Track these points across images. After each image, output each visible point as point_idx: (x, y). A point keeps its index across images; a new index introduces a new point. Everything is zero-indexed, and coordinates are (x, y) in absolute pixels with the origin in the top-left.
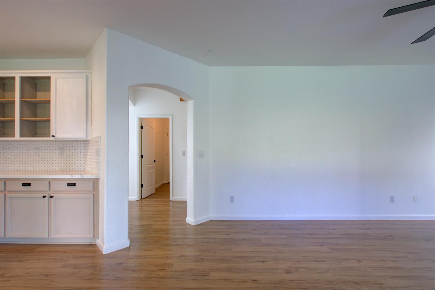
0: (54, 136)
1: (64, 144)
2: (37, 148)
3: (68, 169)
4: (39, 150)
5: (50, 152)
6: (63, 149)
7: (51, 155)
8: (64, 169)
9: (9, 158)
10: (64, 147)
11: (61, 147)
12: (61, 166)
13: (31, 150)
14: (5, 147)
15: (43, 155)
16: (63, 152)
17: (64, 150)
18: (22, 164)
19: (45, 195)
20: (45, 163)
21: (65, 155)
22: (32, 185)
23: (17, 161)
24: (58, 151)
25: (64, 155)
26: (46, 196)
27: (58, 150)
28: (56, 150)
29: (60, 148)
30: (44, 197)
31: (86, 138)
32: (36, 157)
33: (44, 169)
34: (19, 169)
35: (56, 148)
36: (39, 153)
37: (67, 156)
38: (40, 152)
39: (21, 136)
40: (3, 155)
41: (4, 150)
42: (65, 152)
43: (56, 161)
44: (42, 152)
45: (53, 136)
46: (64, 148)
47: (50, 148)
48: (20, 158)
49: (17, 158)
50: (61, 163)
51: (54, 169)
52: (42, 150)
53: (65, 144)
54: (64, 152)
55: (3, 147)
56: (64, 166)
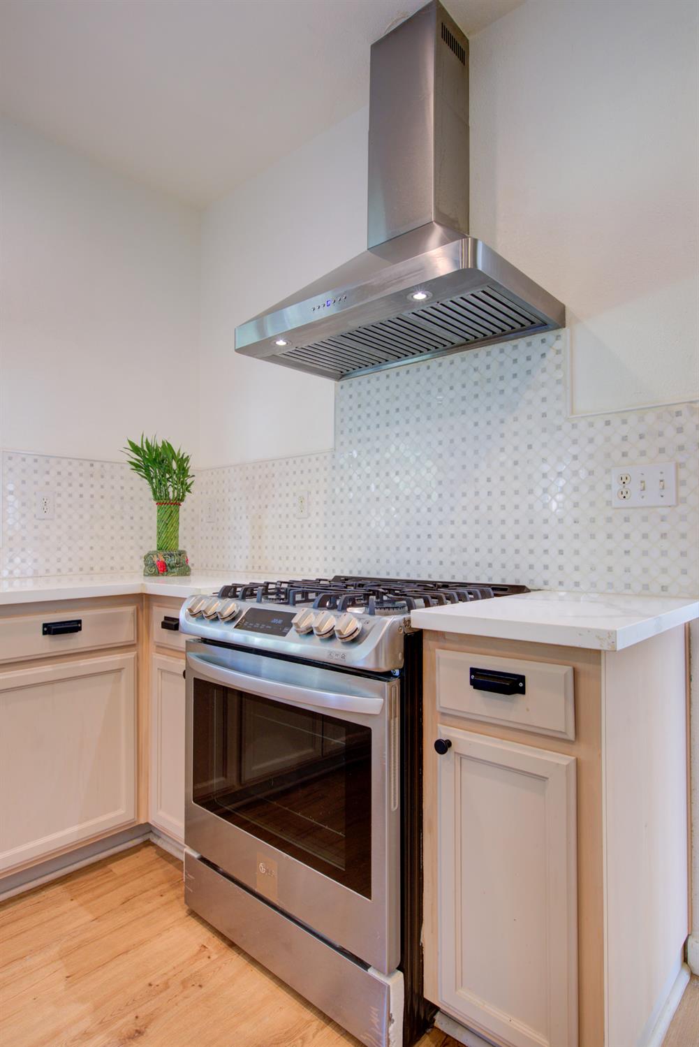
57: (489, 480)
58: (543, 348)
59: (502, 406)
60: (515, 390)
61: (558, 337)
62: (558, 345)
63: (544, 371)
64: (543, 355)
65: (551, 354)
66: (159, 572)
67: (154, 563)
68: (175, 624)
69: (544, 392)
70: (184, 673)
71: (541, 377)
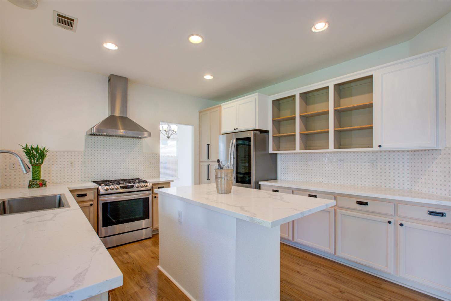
0: (381, 146)
1: (377, 156)
2: (342, 160)
3: (383, 186)
4: (344, 162)
5: (358, 165)
6: (375, 162)
7: (359, 168)
8: (377, 186)
9: (311, 170)
10: (377, 159)
11: (373, 159)
12: (373, 182)
13: (334, 162)
14: (308, 159)
15: (349, 168)
16: (375, 165)
17: (377, 162)
18: (325, 176)
19: (390, 220)
20: (351, 177)
21: (379, 169)
22: (369, 204)
23: (320, 173)
24: (369, 164)
25: (377, 169)
27: (369, 162)
28: (365, 162)
29: (371, 161)
31: (435, 146)
32: (341, 169)
34: (321, 182)
35: (365, 161)
37: (381, 171)
38: (345, 165)
40: (306, 167)
41: (307, 162)
42: (379, 166)
43: (365, 175)
44: (347, 165)
47: (358, 161)
48: (322, 170)
49: (320, 170)
50: (373, 179)
52: (347, 162)
53: (379, 155)
54: (377, 166)
55: (306, 159)
56: (377, 182)
57: (128, 161)
58: (138, 141)
59: (131, 149)
60: (134, 147)
61: (141, 140)
62: (141, 141)
63: (138, 145)
64: (138, 142)
65: (140, 142)
66: (40, 187)
67: (37, 184)
68: (85, 195)
69: (138, 148)
70: (91, 205)
71: (138, 146)
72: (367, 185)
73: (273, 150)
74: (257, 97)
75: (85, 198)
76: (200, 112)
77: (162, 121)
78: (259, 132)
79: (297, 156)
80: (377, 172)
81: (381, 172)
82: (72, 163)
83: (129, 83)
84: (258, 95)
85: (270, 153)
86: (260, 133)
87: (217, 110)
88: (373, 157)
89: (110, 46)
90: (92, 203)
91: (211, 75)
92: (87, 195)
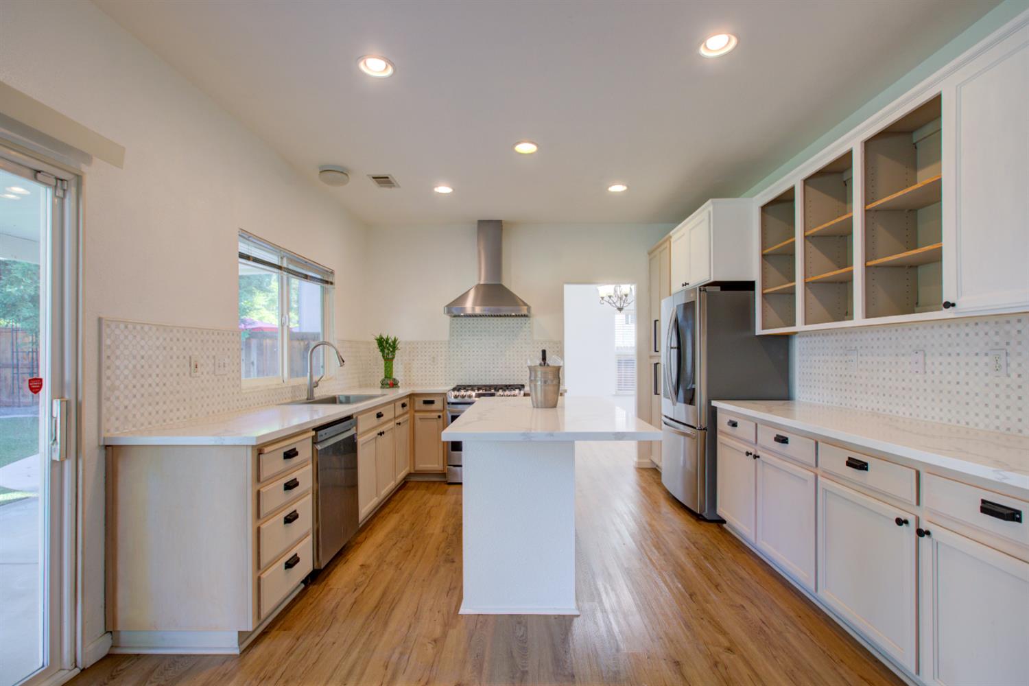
0: (953, 305)
1: (1008, 333)
2: (920, 351)
4: (925, 355)
5: (958, 364)
6: (1004, 352)
7: (963, 373)
8: (1008, 429)
9: (856, 377)
10: (1007, 344)
11: (997, 344)
12: (997, 417)
13: (903, 355)
14: (849, 347)
15: (937, 373)
16: (1002, 362)
17: (1008, 354)
19: (903, 516)
21: (1014, 376)
22: (870, 468)
23: (873, 386)
24: (986, 359)
25: (1008, 376)
26: (906, 522)
27: (986, 354)
28: (977, 354)
29: (992, 350)
30: (900, 522)
32: (918, 377)
33: (941, 419)
35: (977, 350)
36: (925, 364)
37: (1019, 381)
38: (928, 362)
39: (868, 316)
40: (846, 369)
41: (846, 355)
42: (1013, 365)
43: (977, 394)
44: (933, 364)
45: (948, 305)
46: (1009, 349)
47: (958, 350)
48: (878, 378)
49: (872, 378)
50: (997, 407)
51: (972, 425)
52: (933, 355)
53: (1014, 332)
54: (1008, 365)
55: (846, 348)
56: (1008, 418)
58: (525, 322)
61: (530, 320)
63: (526, 327)
66: (390, 387)
67: (387, 384)
68: (432, 402)
69: (525, 333)
70: (439, 417)
71: (525, 329)
72: (982, 426)
73: (763, 328)
74: (711, 209)
75: (433, 407)
76: (650, 254)
77: (568, 283)
78: (719, 287)
79: (828, 341)
80: (1008, 386)
81: (1020, 387)
82: (434, 358)
83: (504, 225)
84: (713, 203)
85: (757, 334)
86: (722, 289)
87: (666, 247)
88: (997, 339)
89: (443, 189)
90: (441, 414)
91: (623, 185)
92: (436, 402)
